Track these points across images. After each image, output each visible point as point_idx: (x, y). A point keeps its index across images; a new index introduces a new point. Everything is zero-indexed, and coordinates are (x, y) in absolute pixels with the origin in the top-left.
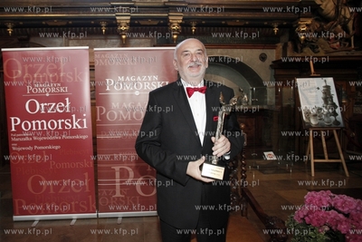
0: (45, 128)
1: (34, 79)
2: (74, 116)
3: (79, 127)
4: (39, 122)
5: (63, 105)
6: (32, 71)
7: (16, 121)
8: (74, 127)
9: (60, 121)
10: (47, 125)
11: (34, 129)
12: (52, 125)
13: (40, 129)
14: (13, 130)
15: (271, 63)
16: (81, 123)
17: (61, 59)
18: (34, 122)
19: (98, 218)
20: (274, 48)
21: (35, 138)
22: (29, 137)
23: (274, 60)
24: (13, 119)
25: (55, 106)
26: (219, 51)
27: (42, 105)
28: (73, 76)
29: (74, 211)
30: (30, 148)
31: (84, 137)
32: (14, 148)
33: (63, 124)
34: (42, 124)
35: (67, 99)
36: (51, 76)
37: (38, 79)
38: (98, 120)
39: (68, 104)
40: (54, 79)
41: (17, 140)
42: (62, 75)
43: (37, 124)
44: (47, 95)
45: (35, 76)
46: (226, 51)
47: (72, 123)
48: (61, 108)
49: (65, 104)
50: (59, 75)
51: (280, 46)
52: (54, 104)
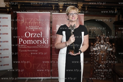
0: (32, 43)
1: (29, 24)
2: (43, 39)
3: (45, 43)
4: (30, 41)
5: (39, 34)
6: (28, 21)
7: (21, 40)
8: (44, 43)
9: (38, 41)
10: (33, 42)
11: (28, 43)
12: (35, 42)
13: (30, 43)
14: (20, 43)
15: (113, 22)
16: (46, 42)
17: (40, 16)
18: (28, 41)
19: (51, 79)
20: (115, 17)
21: (28, 47)
22: (26, 46)
23: (115, 21)
24: (20, 39)
25: (37, 35)
26: (95, 17)
27: (31, 34)
28: (44, 23)
29: (42, 76)
30: (26, 51)
31: (47, 47)
32: (20, 51)
33: (39, 42)
34: (31, 41)
35: (41, 32)
36: (35, 23)
37: (30, 24)
38: (53, 40)
39: (41, 34)
40: (36, 24)
41: (21, 47)
42: (39, 23)
43: (29, 41)
44: (34, 30)
45: (29, 23)
46: (97, 17)
47: (43, 42)
48: (39, 36)
49: (40, 34)
50: (38, 23)
51: (117, 16)
52: (36, 34)
